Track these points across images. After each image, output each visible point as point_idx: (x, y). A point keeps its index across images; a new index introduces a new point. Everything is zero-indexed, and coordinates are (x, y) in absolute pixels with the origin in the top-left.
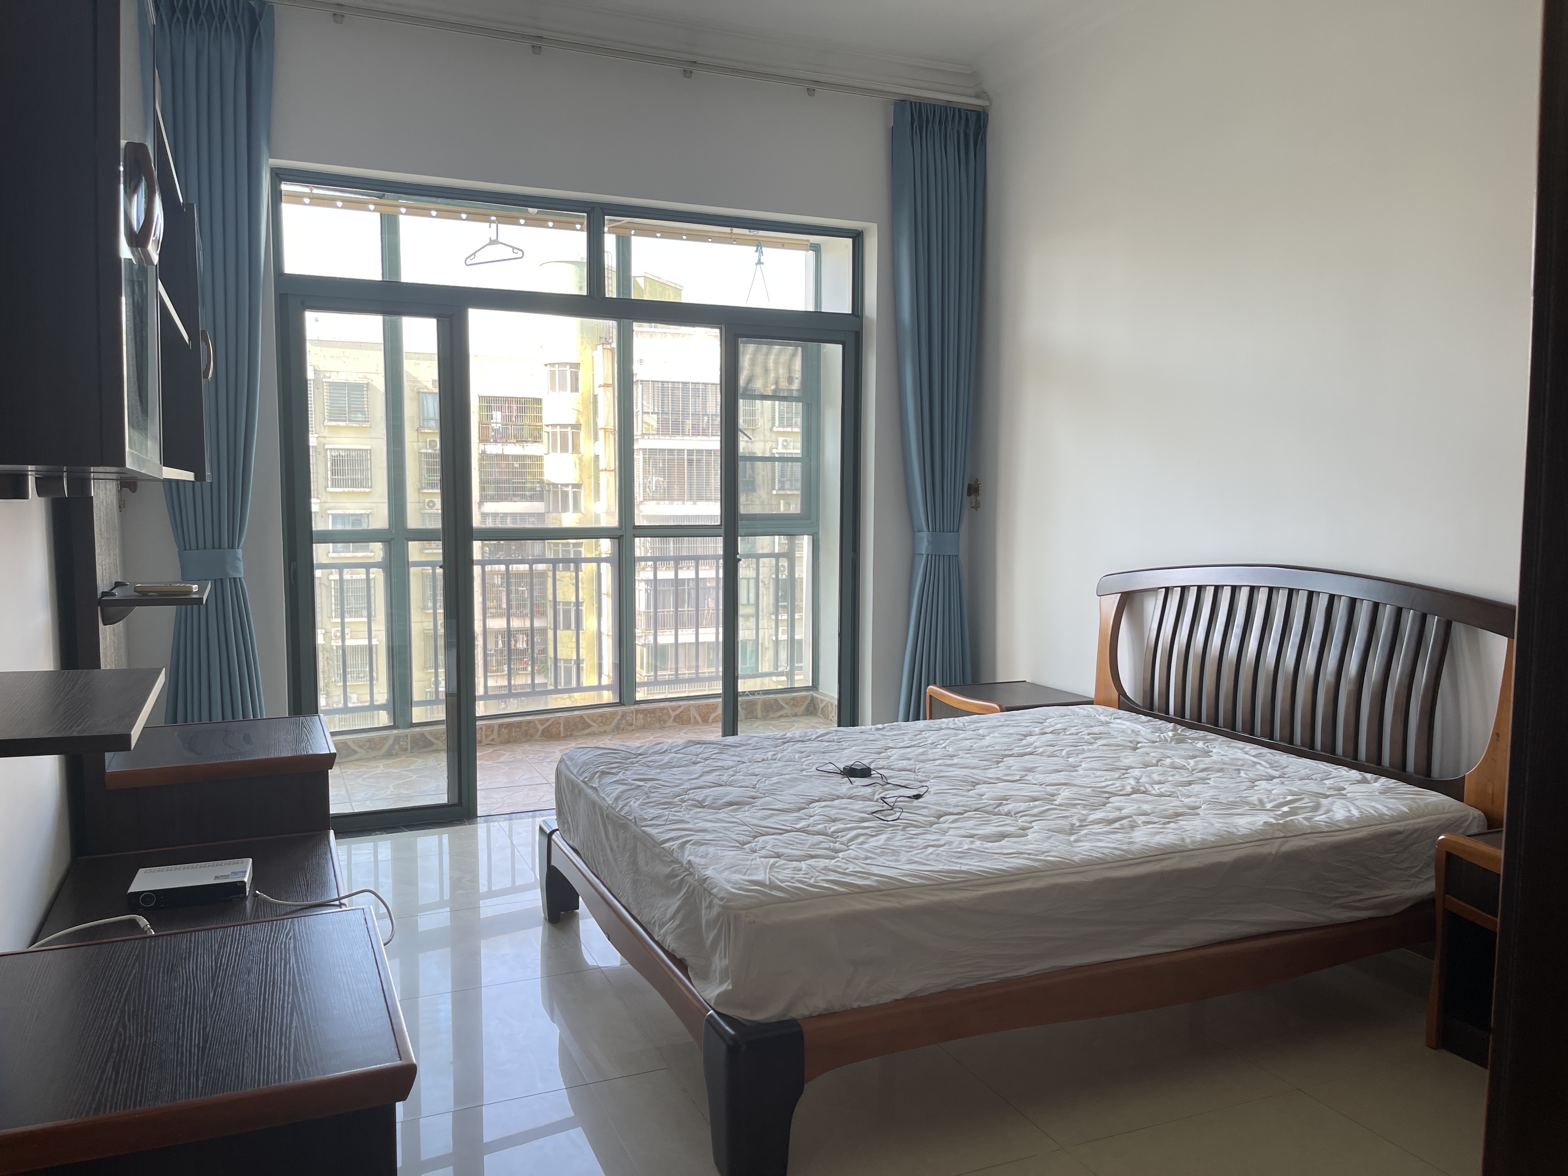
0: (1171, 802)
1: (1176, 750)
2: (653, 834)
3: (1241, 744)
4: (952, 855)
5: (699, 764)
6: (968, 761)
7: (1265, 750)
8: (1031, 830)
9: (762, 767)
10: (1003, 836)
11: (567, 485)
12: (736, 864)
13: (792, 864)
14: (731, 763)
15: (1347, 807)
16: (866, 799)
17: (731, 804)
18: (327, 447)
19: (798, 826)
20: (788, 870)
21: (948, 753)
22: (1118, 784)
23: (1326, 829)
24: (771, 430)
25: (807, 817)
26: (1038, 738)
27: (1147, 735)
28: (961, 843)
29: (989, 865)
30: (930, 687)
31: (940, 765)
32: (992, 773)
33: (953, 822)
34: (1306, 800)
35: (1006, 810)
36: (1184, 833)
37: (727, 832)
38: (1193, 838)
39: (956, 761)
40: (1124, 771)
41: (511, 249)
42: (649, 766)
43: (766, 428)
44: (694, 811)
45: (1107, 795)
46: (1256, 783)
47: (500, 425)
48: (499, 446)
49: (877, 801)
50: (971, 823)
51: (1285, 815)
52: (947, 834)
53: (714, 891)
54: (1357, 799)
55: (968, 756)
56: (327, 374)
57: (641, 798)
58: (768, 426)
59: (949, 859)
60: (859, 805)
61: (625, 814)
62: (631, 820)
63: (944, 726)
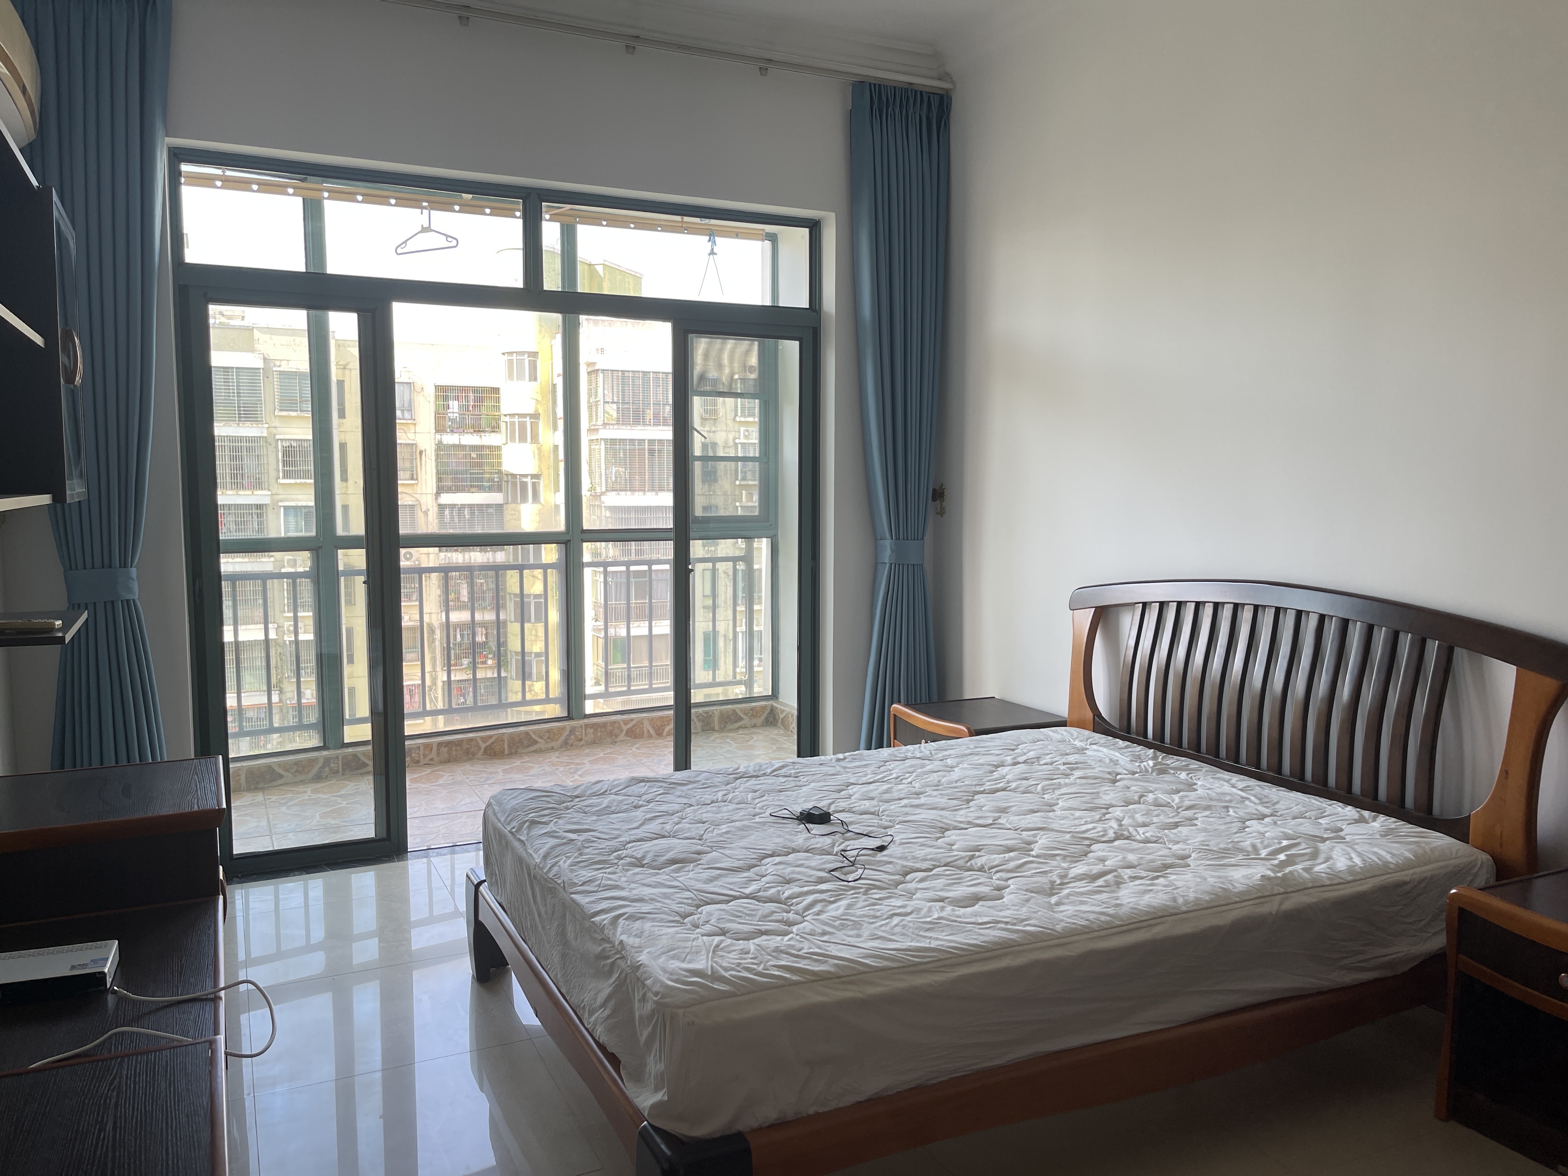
0: (1159, 850)
1: (1158, 783)
2: (583, 904)
3: (1226, 775)
4: (920, 927)
5: (642, 809)
6: (937, 800)
7: (1253, 782)
8: (1007, 890)
9: (711, 812)
10: (976, 899)
11: (526, 476)
12: (675, 946)
13: (739, 945)
14: (677, 807)
15: (1348, 854)
16: (825, 853)
17: (673, 862)
18: (277, 437)
19: (748, 891)
20: (734, 953)
21: (913, 790)
22: (1100, 827)
23: (1328, 882)
24: (734, 419)
25: (758, 878)
26: (1010, 770)
27: (1127, 765)
28: (930, 910)
29: (961, 939)
30: (894, 705)
31: (905, 806)
32: (962, 815)
33: (922, 880)
34: (1303, 846)
35: (979, 864)
36: (1175, 891)
37: (666, 901)
38: (1186, 898)
39: (923, 800)
40: (1104, 811)
41: (445, 237)
42: (585, 813)
43: (728, 417)
44: (632, 872)
45: (1087, 842)
46: (1247, 823)
47: (457, 415)
48: (456, 436)
49: (836, 855)
50: (940, 882)
51: (1283, 865)
52: (914, 897)
53: (648, 982)
54: (1358, 844)
55: (935, 793)
56: (278, 363)
57: (572, 856)
58: (731, 415)
59: (917, 932)
60: (816, 860)
61: (554, 876)
62: (559, 884)
63: (909, 754)
